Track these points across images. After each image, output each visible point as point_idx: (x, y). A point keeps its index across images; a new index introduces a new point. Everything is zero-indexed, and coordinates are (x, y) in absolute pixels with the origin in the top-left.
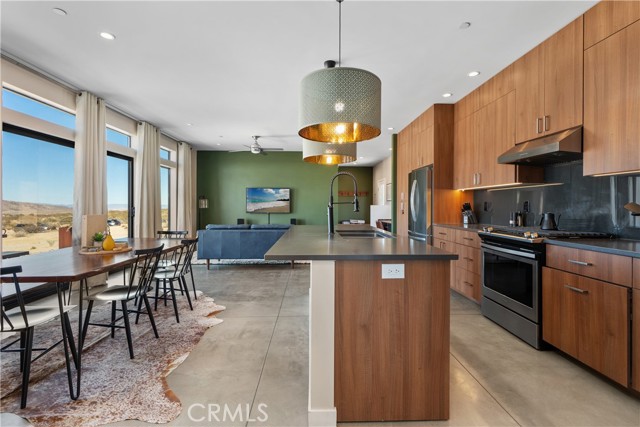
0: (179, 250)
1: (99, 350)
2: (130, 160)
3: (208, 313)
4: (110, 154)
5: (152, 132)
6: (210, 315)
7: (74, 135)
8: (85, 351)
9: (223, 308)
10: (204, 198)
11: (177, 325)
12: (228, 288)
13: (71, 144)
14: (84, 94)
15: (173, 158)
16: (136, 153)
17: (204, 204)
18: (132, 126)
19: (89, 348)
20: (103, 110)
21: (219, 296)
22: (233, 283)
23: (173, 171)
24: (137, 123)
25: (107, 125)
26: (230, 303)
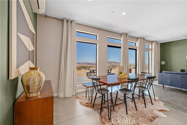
0: (145, 81)
1: (120, 106)
2: (136, 50)
3: (159, 109)
4: (129, 49)
5: (142, 40)
6: (160, 111)
7: (121, 45)
8: (117, 105)
9: (168, 110)
10: (163, 60)
11: (144, 109)
12: (172, 100)
13: (120, 48)
14: (123, 34)
15: (150, 47)
16: (137, 47)
17: (163, 63)
18: (136, 39)
19: (118, 104)
20: (128, 37)
21: (166, 103)
22: (176, 99)
23: (150, 52)
24: (137, 38)
25: (129, 41)
26: (173, 109)
